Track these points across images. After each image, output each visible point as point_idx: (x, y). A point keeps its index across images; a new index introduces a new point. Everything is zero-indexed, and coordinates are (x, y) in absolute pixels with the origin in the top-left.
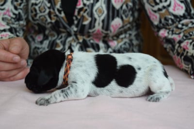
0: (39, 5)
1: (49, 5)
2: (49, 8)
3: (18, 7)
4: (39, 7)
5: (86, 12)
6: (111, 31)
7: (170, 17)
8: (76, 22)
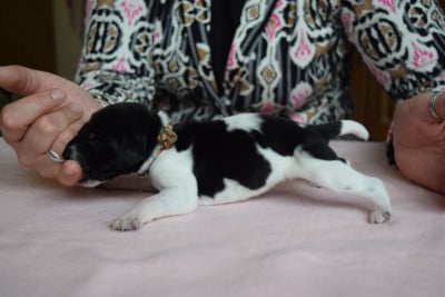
0: (168, 59)
1: (186, 59)
2: (187, 64)
3: (142, 54)
4: (168, 63)
5: (245, 76)
6: (291, 105)
7: (409, 77)
8: (227, 92)
